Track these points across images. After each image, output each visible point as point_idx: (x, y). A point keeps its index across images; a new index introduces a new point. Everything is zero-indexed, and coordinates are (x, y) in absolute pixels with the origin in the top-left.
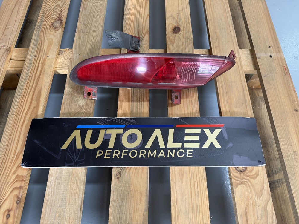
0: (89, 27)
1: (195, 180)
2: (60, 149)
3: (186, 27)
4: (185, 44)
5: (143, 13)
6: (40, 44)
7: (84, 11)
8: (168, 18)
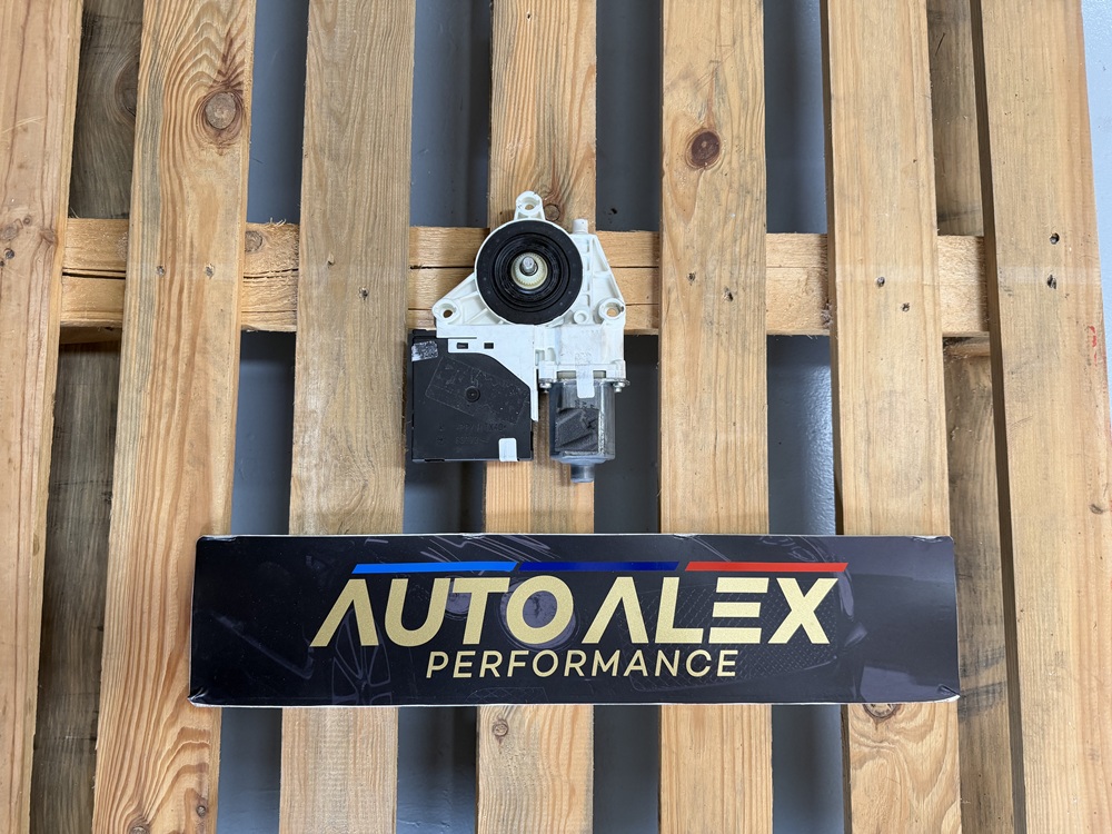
0: (353, 127)
1: (738, 745)
2: (307, 646)
3: (742, 135)
4: (736, 219)
5: (571, 58)
6: (170, 214)
7: (324, 43)
8: (674, 85)
